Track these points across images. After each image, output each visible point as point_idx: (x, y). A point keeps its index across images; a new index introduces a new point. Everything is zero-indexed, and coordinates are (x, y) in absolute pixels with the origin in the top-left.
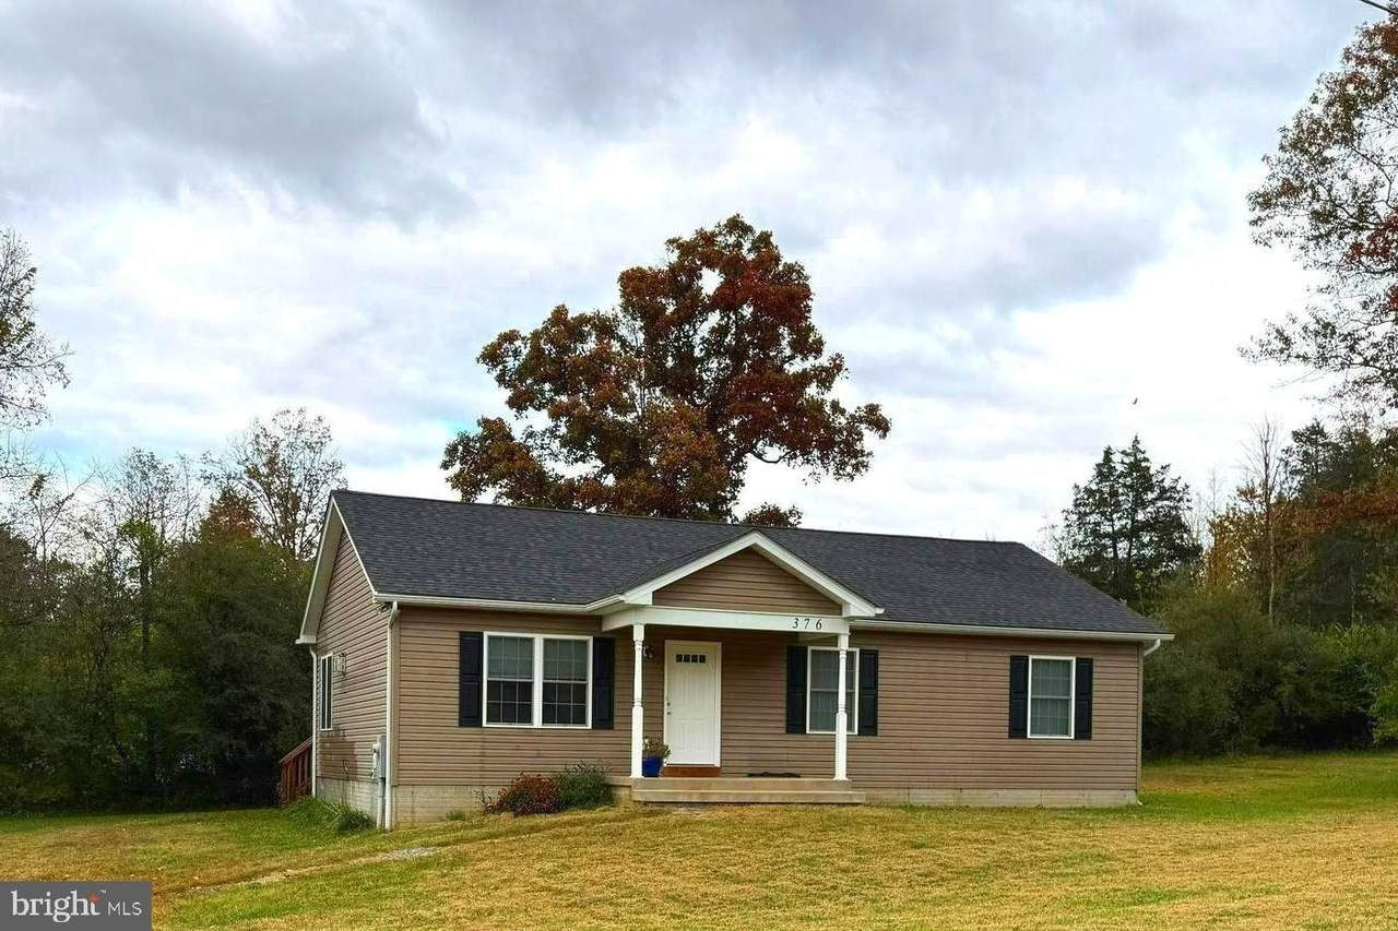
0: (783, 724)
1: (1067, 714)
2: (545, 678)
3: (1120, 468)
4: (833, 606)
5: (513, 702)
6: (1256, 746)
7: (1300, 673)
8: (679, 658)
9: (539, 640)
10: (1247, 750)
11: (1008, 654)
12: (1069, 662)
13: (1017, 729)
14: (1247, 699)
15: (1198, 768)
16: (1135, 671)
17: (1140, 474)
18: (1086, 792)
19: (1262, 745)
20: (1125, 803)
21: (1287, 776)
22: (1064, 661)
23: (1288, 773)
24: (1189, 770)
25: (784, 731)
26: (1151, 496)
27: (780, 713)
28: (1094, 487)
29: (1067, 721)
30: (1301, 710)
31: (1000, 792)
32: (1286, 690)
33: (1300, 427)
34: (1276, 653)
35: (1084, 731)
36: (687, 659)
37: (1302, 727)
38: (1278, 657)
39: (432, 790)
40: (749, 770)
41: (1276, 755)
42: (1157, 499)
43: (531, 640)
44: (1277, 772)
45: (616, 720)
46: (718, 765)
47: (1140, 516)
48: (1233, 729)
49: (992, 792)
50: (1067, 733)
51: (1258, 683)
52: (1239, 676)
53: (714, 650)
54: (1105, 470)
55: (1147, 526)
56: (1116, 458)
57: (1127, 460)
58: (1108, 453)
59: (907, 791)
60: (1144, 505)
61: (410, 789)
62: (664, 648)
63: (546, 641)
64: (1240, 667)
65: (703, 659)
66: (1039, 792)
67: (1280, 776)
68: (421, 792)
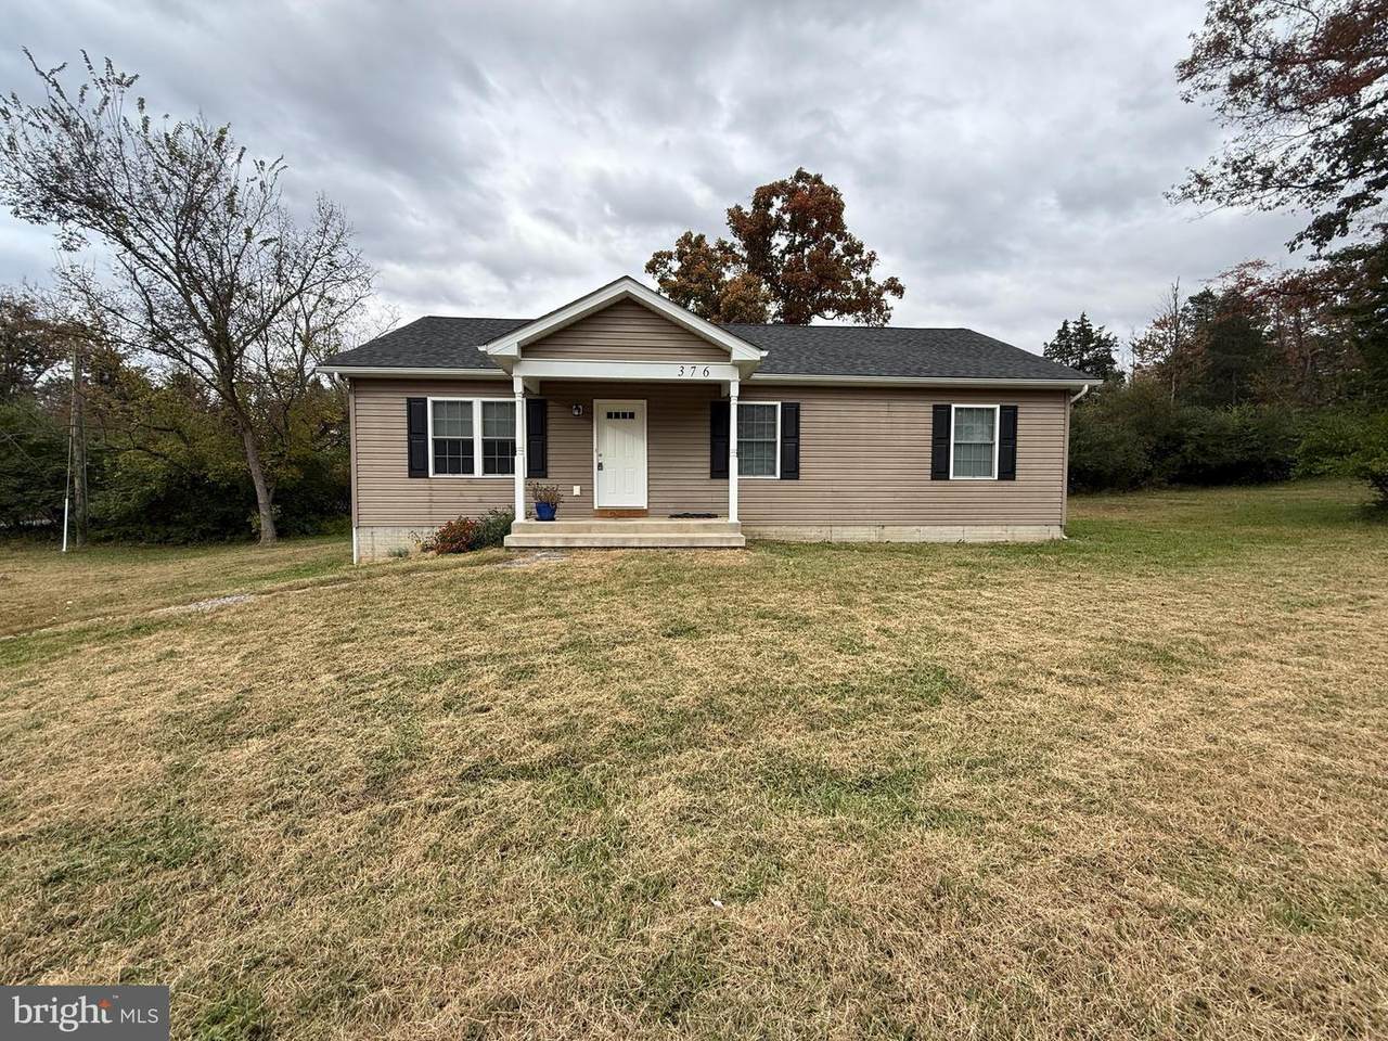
0: (708, 471)
1: (992, 456)
2: (484, 435)
3: (1072, 331)
4: (723, 354)
5: (455, 457)
6: (1166, 485)
7: (1201, 435)
8: (609, 415)
9: (477, 403)
10: (1159, 487)
11: (932, 404)
12: (993, 410)
13: (940, 472)
14: (1158, 454)
15: (1121, 499)
16: (1063, 416)
17: (1085, 334)
18: (1009, 528)
19: (1170, 484)
20: (1048, 537)
21: (1193, 505)
22: (988, 409)
23: (1194, 502)
24: (1114, 501)
25: (708, 477)
26: (1092, 345)
27: (703, 462)
28: (1056, 343)
29: (991, 463)
30: (1201, 460)
31: (922, 528)
32: (1190, 447)
33: (1196, 293)
34: (1181, 423)
35: (1008, 472)
36: (617, 416)
37: (1200, 471)
38: (1183, 426)
39: (389, 530)
40: (673, 512)
41: (1180, 490)
42: (1096, 347)
43: (470, 403)
44: (1186, 502)
45: (550, 470)
46: (646, 508)
47: (1085, 357)
48: (1148, 474)
49: (914, 528)
50: (991, 474)
51: (1169, 443)
52: (1153, 440)
53: (639, 406)
54: (1063, 333)
55: (1088, 363)
56: (1071, 326)
57: (1077, 327)
58: (1065, 323)
59: (829, 528)
60: (1088, 351)
61: (370, 530)
62: (592, 407)
63: (484, 404)
64: (1153, 434)
65: (632, 416)
66: (961, 528)
67: (1188, 504)
68: (379, 532)
